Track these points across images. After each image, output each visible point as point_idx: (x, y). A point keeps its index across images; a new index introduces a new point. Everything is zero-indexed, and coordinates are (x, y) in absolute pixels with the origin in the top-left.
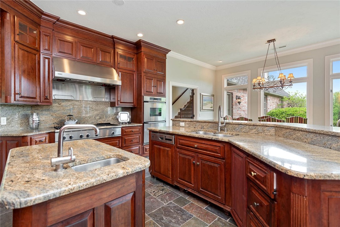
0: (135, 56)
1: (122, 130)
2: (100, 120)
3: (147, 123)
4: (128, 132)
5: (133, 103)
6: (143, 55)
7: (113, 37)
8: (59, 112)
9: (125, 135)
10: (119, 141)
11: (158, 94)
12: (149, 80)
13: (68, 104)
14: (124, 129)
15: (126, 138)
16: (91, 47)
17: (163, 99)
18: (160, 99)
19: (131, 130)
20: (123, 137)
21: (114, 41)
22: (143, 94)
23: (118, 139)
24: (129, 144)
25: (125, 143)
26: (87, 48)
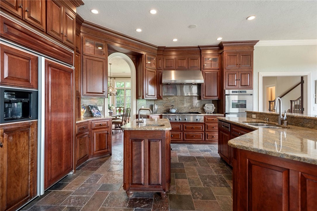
0: (220, 56)
1: (205, 118)
2: (192, 110)
3: (228, 114)
4: (209, 120)
5: (217, 96)
6: (225, 54)
7: (199, 47)
8: (167, 104)
9: (207, 122)
10: (202, 126)
11: (243, 87)
12: (232, 75)
13: (172, 99)
14: (206, 117)
15: (208, 125)
16: (184, 59)
17: (248, 91)
18: (246, 92)
19: (212, 119)
20: (206, 123)
21: (200, 49)
22: (224, 88)
23: (202, 125)
24: (211, 130)
25: (207, 128)
26: (181, 60)
